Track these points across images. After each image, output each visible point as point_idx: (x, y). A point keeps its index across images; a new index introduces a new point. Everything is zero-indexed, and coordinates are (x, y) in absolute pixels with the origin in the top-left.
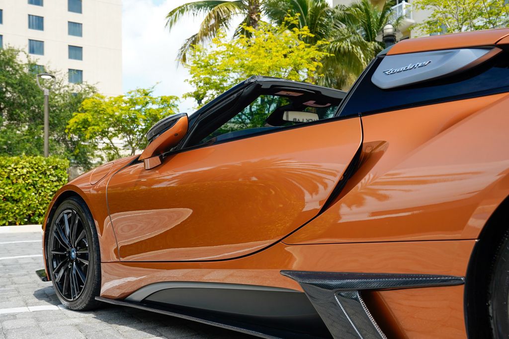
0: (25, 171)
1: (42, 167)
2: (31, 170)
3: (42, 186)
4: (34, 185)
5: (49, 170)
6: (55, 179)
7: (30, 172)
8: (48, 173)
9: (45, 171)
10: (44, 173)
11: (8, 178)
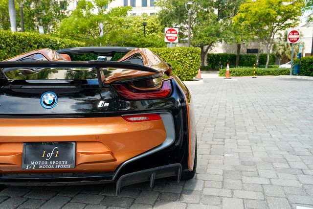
0: (177, 54)
1: (185, 52)
2: (180, 54)
3: (185, 62)
4: (181, 61)
5: (188, 53)
6: (191, 58)
7: (180, 55)
8: (188, 55)
9: (187, 54)
10: (186, 55)
11: (169, 58)
